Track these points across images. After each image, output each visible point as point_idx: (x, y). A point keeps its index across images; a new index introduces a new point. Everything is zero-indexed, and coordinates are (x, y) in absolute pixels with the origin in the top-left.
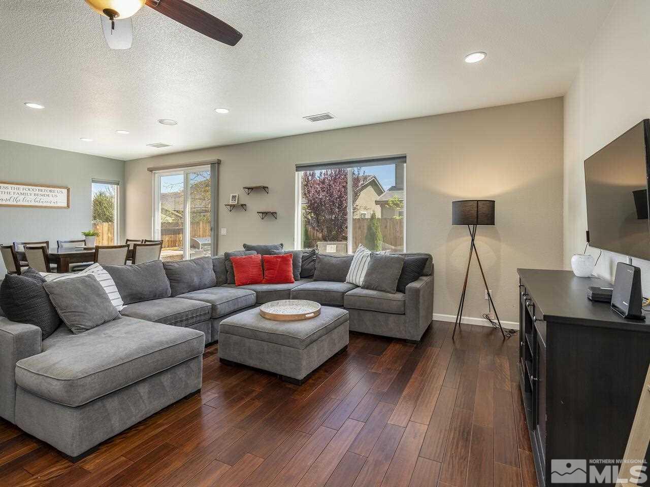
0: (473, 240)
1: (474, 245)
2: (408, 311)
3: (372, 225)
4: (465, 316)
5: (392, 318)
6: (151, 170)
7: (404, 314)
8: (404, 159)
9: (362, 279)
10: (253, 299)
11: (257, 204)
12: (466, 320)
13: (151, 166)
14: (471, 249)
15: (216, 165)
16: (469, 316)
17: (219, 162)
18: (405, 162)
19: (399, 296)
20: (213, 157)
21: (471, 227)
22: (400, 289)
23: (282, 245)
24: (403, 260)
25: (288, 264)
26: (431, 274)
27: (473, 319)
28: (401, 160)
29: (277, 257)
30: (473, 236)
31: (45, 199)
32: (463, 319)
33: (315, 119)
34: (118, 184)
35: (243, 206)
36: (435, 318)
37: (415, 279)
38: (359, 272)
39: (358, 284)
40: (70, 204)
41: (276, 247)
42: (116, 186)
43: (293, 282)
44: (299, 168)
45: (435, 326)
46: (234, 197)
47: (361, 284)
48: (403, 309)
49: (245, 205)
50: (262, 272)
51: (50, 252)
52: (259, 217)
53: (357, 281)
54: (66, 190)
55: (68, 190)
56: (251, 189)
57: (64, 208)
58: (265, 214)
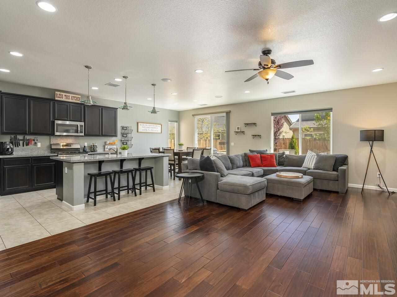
0: (371, 148)
1: (372, 151)
2: (339, 179)
3: (292, 142)
4: (366, 185)
5: (331, 182)
6: (193, 115)
7: (338, 180)
8: (331, 110)
9: (313, 165)
10: (262, 172)
11: (250, 132)
12: (366, 187)
13: (193, 114)
14: (371, 152)
15: (228, 113)
16: (368, 185)
17: (230, 112)
18: (332, 111)
19: (335, 173)
20: (227, 109)
21: (371, 142)
22: (335, 169)
23: (267, 150)
24: (335, 157)
25: (273, 159)
26: (347, 165)
27: (371, 187)
28: (330, 110)
29: (268, 155)
30: (372, 147)
31: (154, 129)
32: (365, 186)
33: (285, 93)
34: (177, 122)
35: (243, 132)
36: (349, 186)
37: (342, 166)
38: (311, 162)
39: (310, 168)
40: (162, 132)
41: (264, 151)
42: (176, 123)
43: (276, 167)
44: (273, 114)
45: (349, 189)
46: (238, 128)
47: (312, 168)
48: (337, 178)
49: (244, 132)
50: (261, 162)
51: (175, 151)
52: (251, 137)
53: (310, 166)
54: (160, 126)
55: (161, 126)
56: (247, 124)
57: (160, 133)
58: (254, 136)
